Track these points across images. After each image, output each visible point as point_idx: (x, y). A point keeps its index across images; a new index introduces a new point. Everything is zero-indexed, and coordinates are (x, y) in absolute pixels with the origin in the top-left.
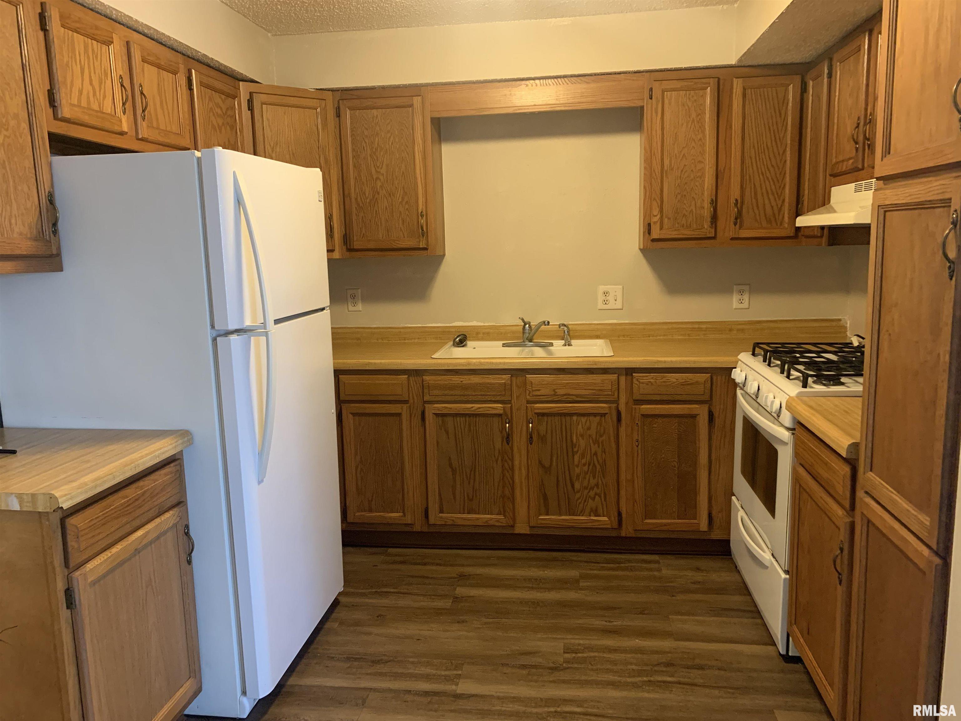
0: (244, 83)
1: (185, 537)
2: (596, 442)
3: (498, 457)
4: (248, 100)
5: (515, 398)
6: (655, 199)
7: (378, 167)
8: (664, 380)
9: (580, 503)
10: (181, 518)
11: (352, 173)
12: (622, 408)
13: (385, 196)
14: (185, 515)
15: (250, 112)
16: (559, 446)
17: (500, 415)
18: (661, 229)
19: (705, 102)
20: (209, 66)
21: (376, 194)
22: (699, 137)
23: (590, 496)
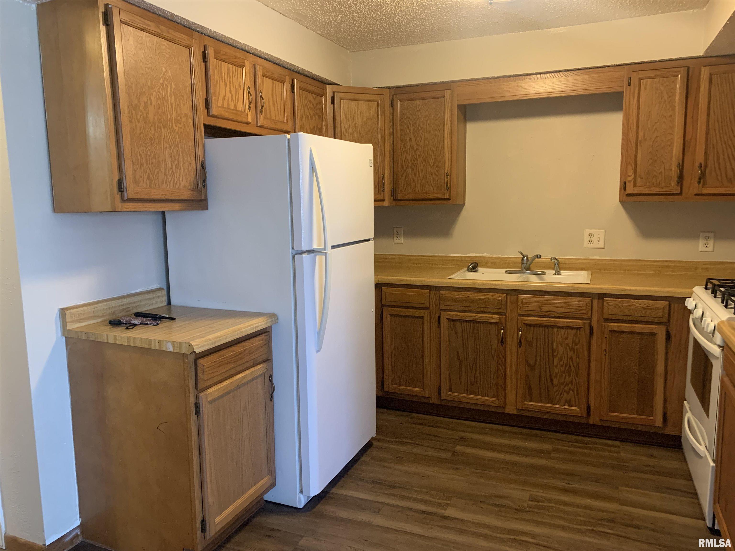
0: (330, 85)
1: (269, 383)
2: (572, 349)
3: (494, 354)
4: (332, 97)
5: (509, 311)
6: (630, 163)
7: (418, 141)
8: (630, 304)
9: (557, 395)
10: (267, 370)
11: (399, 146)
12: (594, 324)
13: (422, 162)
14: (270, 368)
15: (332, 105)
16: (542, 350)
17: (496, 324)
18: (635, 185)
19: (676, 86)
20: (306, 76)
21: (416, 161)
22: (669, 114)
23: (565, 391)
